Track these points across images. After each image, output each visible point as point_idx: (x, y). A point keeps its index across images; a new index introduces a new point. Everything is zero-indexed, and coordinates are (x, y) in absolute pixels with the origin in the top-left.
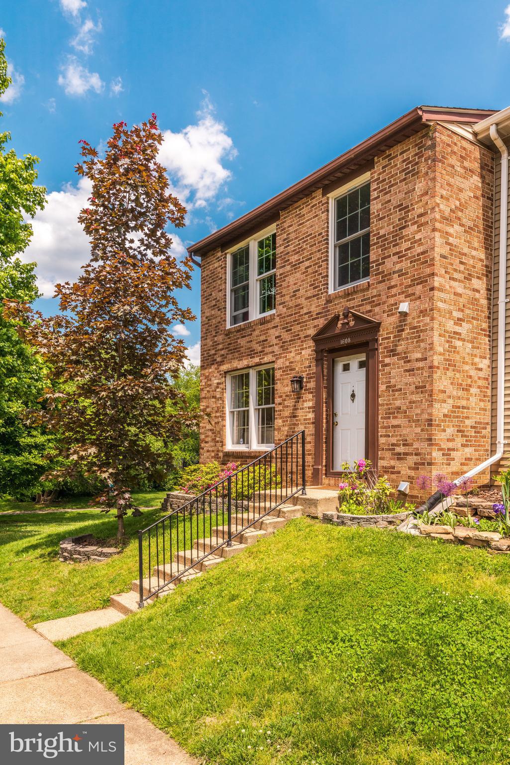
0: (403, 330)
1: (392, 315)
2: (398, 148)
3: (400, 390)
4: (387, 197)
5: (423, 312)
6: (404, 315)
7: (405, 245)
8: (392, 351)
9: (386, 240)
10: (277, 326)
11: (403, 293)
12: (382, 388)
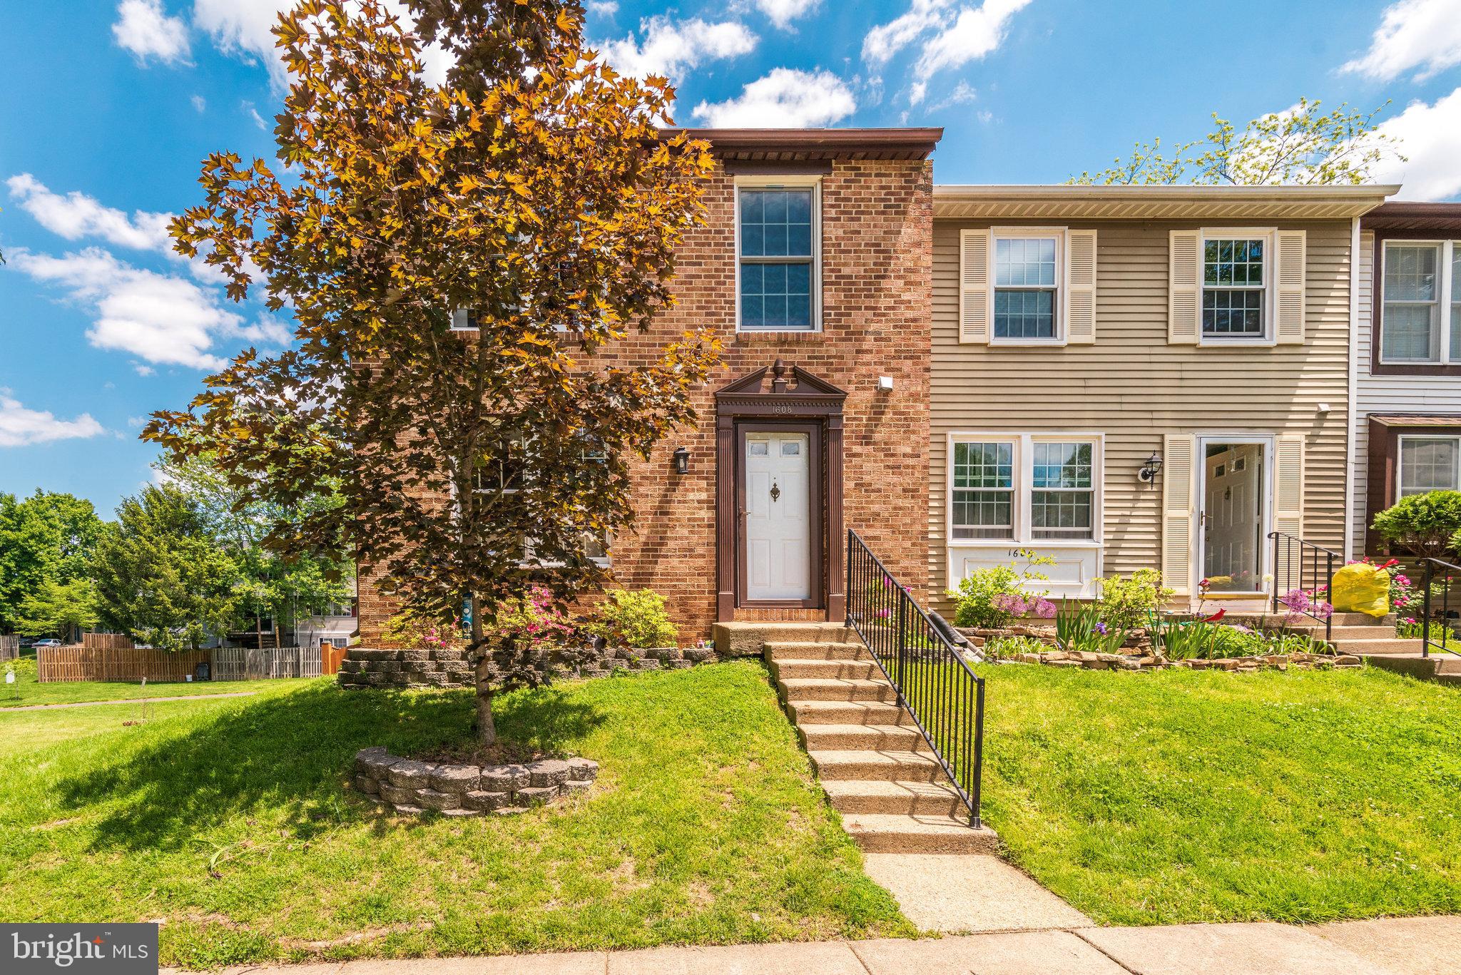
0: (883, 413)
1: (864, 389)
2: (872, 166)
3: (879, 490)
4: (854, 226)
5: (915, 397)
6: (887, 392)
7: (884, 302)
8: (864, 437)
9: (853, 284)
10: (616, 357)
11: (882, 363)
12: (848, 485)
